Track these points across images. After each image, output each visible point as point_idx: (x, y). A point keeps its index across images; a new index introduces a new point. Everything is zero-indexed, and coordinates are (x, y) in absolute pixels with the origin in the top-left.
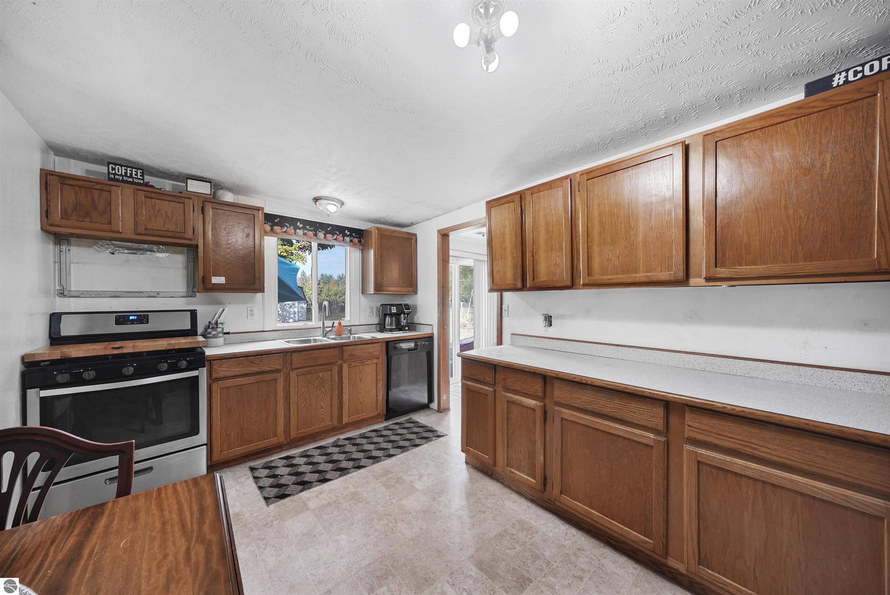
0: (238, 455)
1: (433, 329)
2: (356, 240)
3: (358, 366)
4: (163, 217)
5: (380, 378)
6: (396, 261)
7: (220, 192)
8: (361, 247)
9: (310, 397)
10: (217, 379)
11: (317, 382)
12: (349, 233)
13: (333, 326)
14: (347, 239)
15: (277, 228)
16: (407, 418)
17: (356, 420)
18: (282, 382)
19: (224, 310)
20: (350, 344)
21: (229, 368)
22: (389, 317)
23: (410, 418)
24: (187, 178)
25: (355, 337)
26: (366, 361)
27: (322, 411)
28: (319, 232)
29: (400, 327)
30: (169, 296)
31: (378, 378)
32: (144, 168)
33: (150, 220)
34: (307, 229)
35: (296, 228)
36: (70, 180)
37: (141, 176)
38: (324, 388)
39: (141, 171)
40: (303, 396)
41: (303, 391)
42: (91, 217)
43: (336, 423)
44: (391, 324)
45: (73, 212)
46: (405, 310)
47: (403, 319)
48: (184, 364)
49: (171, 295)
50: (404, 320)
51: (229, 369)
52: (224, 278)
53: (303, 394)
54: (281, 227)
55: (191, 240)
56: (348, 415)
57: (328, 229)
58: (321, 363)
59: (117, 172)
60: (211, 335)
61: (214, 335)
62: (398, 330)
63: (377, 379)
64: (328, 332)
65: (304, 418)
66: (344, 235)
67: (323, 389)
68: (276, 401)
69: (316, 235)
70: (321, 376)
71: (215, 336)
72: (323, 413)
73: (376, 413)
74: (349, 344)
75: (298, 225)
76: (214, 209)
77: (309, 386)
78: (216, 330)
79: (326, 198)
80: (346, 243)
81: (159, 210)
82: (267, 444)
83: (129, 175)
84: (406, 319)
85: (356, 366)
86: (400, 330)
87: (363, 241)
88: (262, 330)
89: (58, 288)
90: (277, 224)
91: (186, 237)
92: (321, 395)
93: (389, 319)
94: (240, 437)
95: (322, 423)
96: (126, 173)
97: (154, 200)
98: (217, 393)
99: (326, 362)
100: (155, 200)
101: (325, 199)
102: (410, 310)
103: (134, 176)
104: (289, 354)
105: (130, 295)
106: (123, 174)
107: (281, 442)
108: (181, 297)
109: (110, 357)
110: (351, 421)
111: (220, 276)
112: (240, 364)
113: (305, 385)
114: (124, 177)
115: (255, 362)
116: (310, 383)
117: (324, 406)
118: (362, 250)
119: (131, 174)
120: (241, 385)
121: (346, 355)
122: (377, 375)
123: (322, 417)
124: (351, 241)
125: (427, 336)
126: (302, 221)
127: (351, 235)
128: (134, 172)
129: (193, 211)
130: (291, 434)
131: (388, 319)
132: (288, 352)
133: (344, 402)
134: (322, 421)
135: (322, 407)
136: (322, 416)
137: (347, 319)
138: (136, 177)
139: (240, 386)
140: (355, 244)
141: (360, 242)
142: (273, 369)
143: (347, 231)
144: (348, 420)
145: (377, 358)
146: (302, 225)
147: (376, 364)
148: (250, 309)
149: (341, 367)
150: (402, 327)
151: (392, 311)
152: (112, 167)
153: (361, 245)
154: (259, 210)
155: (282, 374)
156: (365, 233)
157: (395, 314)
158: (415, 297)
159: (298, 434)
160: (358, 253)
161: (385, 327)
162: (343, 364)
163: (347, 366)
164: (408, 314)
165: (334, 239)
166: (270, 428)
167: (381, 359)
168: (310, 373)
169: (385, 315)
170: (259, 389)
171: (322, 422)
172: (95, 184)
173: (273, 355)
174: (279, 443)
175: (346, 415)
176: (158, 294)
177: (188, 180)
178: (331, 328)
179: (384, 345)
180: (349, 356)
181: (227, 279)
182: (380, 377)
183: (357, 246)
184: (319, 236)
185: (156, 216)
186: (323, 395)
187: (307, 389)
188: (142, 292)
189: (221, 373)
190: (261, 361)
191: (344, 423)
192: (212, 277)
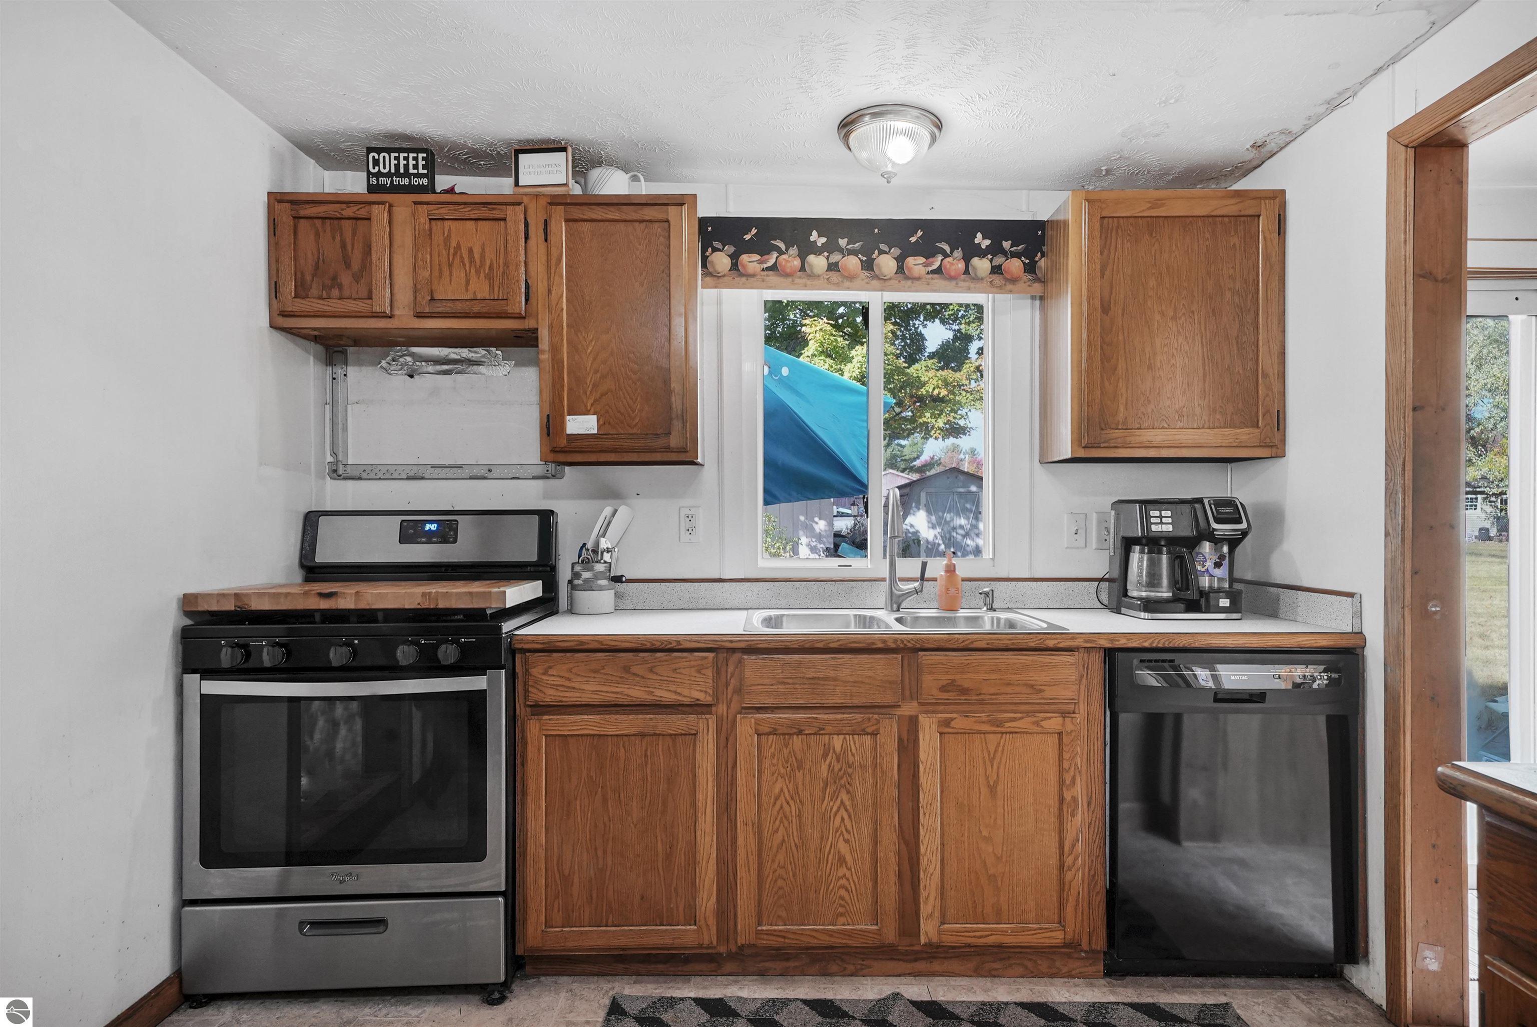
0: (587, 950)
1: (1359, 614)
2: (1015, 265)
3: (980, 732)
4: (464, 265)
5: (1074, 799)
6: (1174, 318)
7: (595, 174)
8: (1037, 288)
9: (799, 816)
10: (540, 709)
11: (824, 767)
12: (988, 242)
13: (922, 578)
14: (982, 265)
15: (750, 261)
16: (1210, 1000)
17: (969, 940)
18: (712, 747)
19: (616, 511)
20: (948, 646)
21: (569, 680)
22: (1142, 552)
23: (1226, 1006)
24: (518, 152)
25: (999, 619)
26: (1014, 720)
27: (840, 874)
28: (881, 252)
29: (1192, 595)
30: (511, 476)
31: (1068, 796)
32: (428, 146)
33: (440, 277)
34: (841, 250)
35: (807, 249)
36: (307, 206)
37: (424, 167)
38: (848, 792)
39: (425, 155)
40: (777, 807)
41: (777, 791)
42: (340, 287)
43: (890, 935)
44: (1153, 581)
45: (313, 279)
46: (1215, 526)
47: (1209, 564)
48: (448, 653)
49: (514, 472)
50: (1218, 565)
51: (567, 683)
52: (595, 417)
53: (776, 799)
54: (762, 256)
55: (521, 317)
56: (937, 914)
57: (913, 239)
58: (837, 700)
59: (382, 170)
60: (580, 582)
61: (586, 581)
62: (1182, 606)
63: (1062, 800)
64: (909, 594)
65: (780, 883)
66: (971, 252)
67: (844, 796)
68: (694, 804)
69: (868, 265)
70: (838, 748)
71: (589, 586)
72: (843, 882)
73: (1058, 937)
74: (943, 645)
75: (812, 239)
76: (571, 223)
77: (799, 775)
78: (591, 569)
79: (879, 111)
80: (977, 279)
81: (458, 247)
82: (668, 941)
83: (402, 171)
84: (1226, 563)
85: (971, 733)
86: (1193, 606)
87: (1042, 263)
88: (717, 576)
89: (330, 459)
90: (749, 248)
91: (510, 310)
92: (838, 819)
93: (1141, 560)
94: (594, 895)
95: (842, 920)
96: (397, 166)
97: (447, 223)
98: (539, 749)
99: (856, 701)
100: (450, 222)
101: (875, 115)
102: (1244, 526)
103: (411, 171)
104: (737, 655)
105: (443, 473)
106: (393, 171)
107: (708, 948)
108: (534, 478)
109: (318, 617)
110: (948, 940)
111: (586, 413)
112: (595, 671)
113: (782, 771)
114: (394, 178)
115: (634, 669)
116: (799, 768)
117: (849, 858)
118: (1042, 298)
119: (406, 167)
120: (600, 736)
121: (930, 683)
122: (1061, 783)
123: (842, 898)
124: (996, 270)
125: (1323, 642)
126: (828, 225)
127: (995, 250)
128: (411, 159)
129: (527, 238)
130: (739, 927)
131: (1138, 560)
132: (733, 650)
133: (924, 862)
134: (841, 910)
135: (842, 861)
136: (843, 892)
137: (987, 557)
138: (416, 171)
139: (596, 738)
140: (1014, 281)
141: (1030, 268)
142: (686, 701)
143: (979, 235)
144: (940, 932)
145: (1064, 714)
146: (823, 240)
147: (1060, 734)
148: (685, 512)
149: (913, 723)
150: (1202, 593)
151: (1154, 528)
152: (374, 157)
153: (1038, 280)
154: (682, 204)
155: (712, 721)
156: (1049, 233)
157: (1172, 541)
158: (1273, 468)
159: (758, 933)
160: (1028, 312)
161: (1126, 590)
162: (921, 718)
163: (934, 727)
164: (1234, 543)
165: (933, 272)
166: (676, 890)
167: (1080, 717)
168: (800, 732)
169: (1128, 544)
170: (646, 755)
171: (842, 915)
172: (344, 206)
173: (685, 654)
174: (701, 946)
175: (929, 909)
176: (490, 471)
177: (521, 157)
178: (916, 584)
179: (1096, 662)
180: (943, 689)
181: (601, 422)
182: (1079, 791)
183: (1021, 285)
184: (880, 269)
185: (450, 266)
186: (846, 816)
187: (791, 786)
188: (460, 467)
189: (551, 692)
190: (651, 670)
191: (923, 940)
192: (568, 418)
